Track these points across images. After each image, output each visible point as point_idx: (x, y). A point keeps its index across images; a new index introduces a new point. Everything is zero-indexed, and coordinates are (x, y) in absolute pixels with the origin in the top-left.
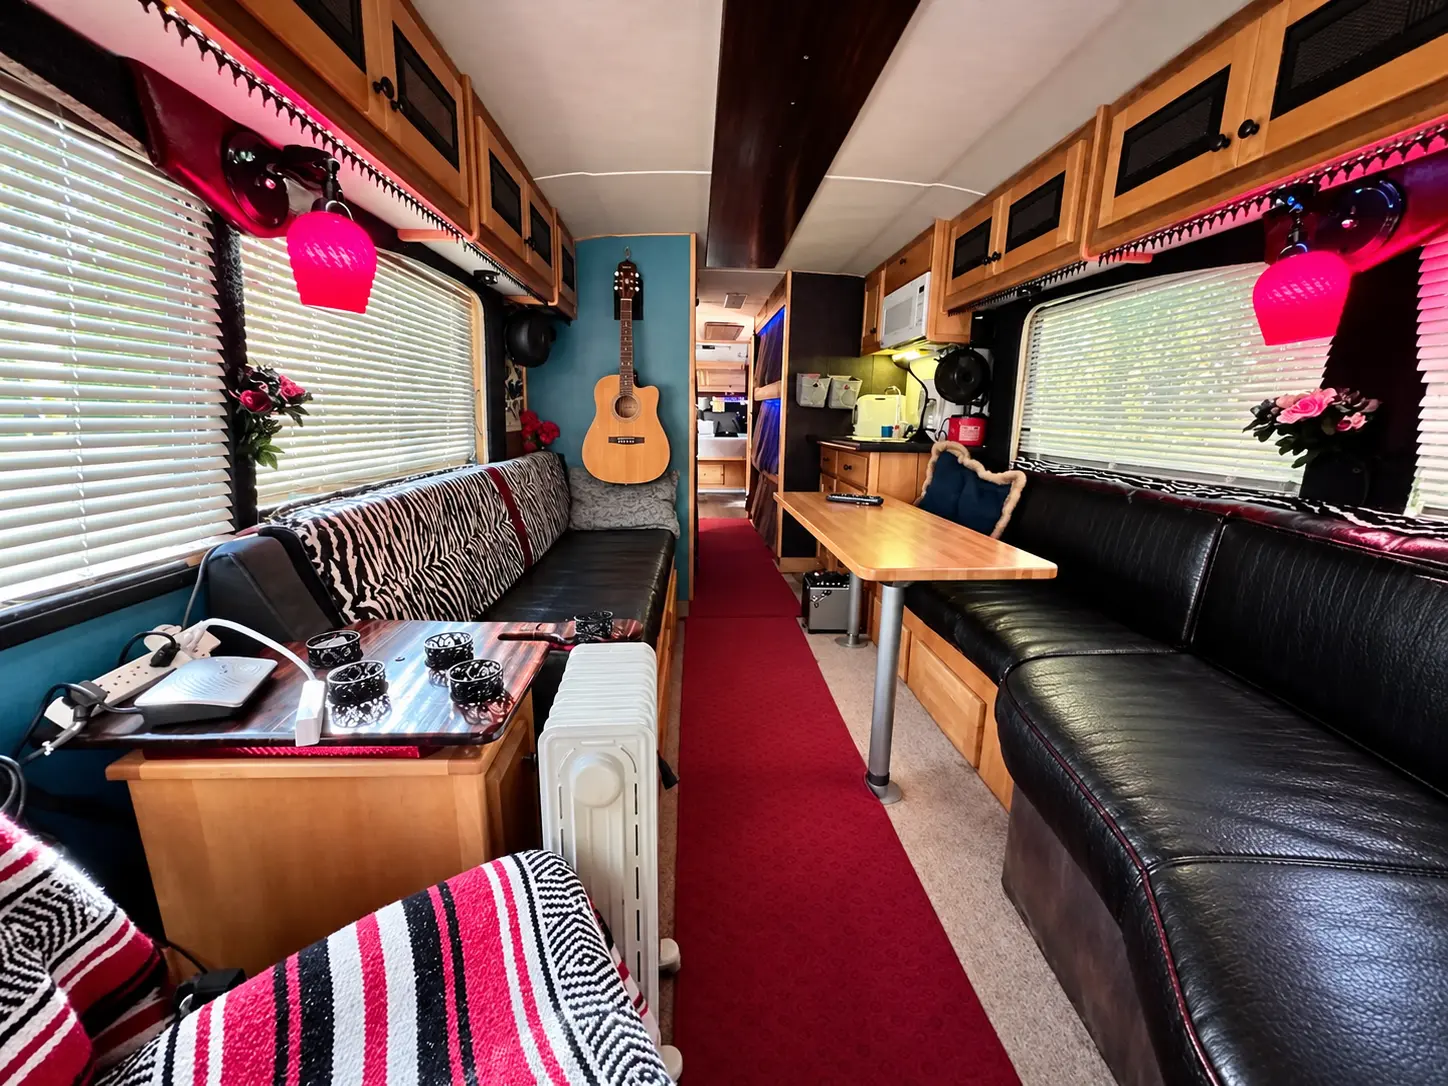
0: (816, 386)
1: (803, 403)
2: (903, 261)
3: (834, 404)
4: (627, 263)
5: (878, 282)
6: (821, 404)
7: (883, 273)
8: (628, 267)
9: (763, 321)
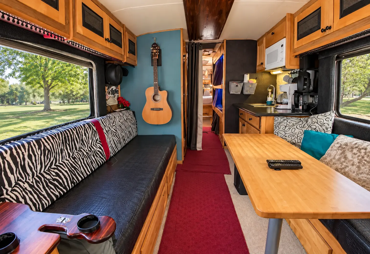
0: (237, 86)
1: (231, 93)
2: (273, 34)
3: (245, 93)
4: (155, 44)
5: (262, 42)
6: (239, 93)
7: (265, 39)
8: (155, 45)
9: (216, 59)
